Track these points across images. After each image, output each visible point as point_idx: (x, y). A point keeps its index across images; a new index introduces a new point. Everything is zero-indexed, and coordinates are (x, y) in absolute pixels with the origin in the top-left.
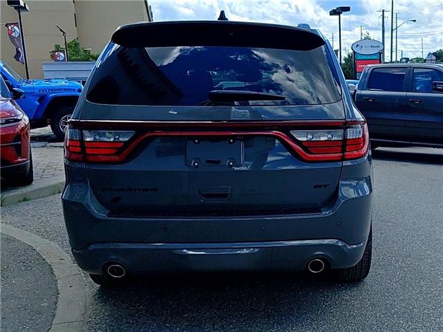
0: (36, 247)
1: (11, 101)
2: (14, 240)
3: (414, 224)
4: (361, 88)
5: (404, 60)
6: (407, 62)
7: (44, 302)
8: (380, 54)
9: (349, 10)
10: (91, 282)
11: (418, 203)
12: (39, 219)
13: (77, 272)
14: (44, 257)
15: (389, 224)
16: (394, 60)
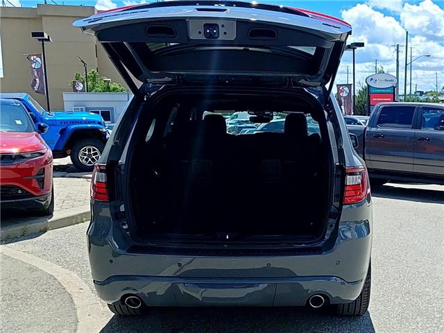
0: (58, 276)
1: (36, 135)
2: (36, 269)
3: (416, 261)
4: (371, 125)
5: (419, 94)
6: (421, 95)
7: (65, 329)
8: (394, 88)
9: (363, 46)
10: (107, 311)
11: (422, 240)
12: (59, 249)
13: (94, 301)
14: (65, 286)
15: (392, 260)
16: (408, 93)
